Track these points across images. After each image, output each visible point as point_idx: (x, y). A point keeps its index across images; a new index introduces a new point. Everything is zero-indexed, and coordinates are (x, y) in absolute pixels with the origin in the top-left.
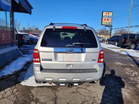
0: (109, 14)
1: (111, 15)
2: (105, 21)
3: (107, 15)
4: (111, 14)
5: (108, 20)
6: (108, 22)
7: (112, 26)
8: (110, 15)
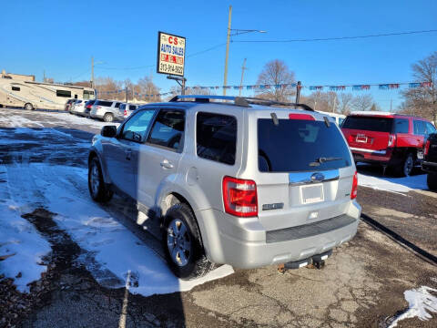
0: (176, 43)
1: (183, 46)
2: (167, 63)
3: (173, 45)
4: (181, 44)
5: (174, 59)
6: (175, 65)
7: (185, 80)
8: (179, 46)
